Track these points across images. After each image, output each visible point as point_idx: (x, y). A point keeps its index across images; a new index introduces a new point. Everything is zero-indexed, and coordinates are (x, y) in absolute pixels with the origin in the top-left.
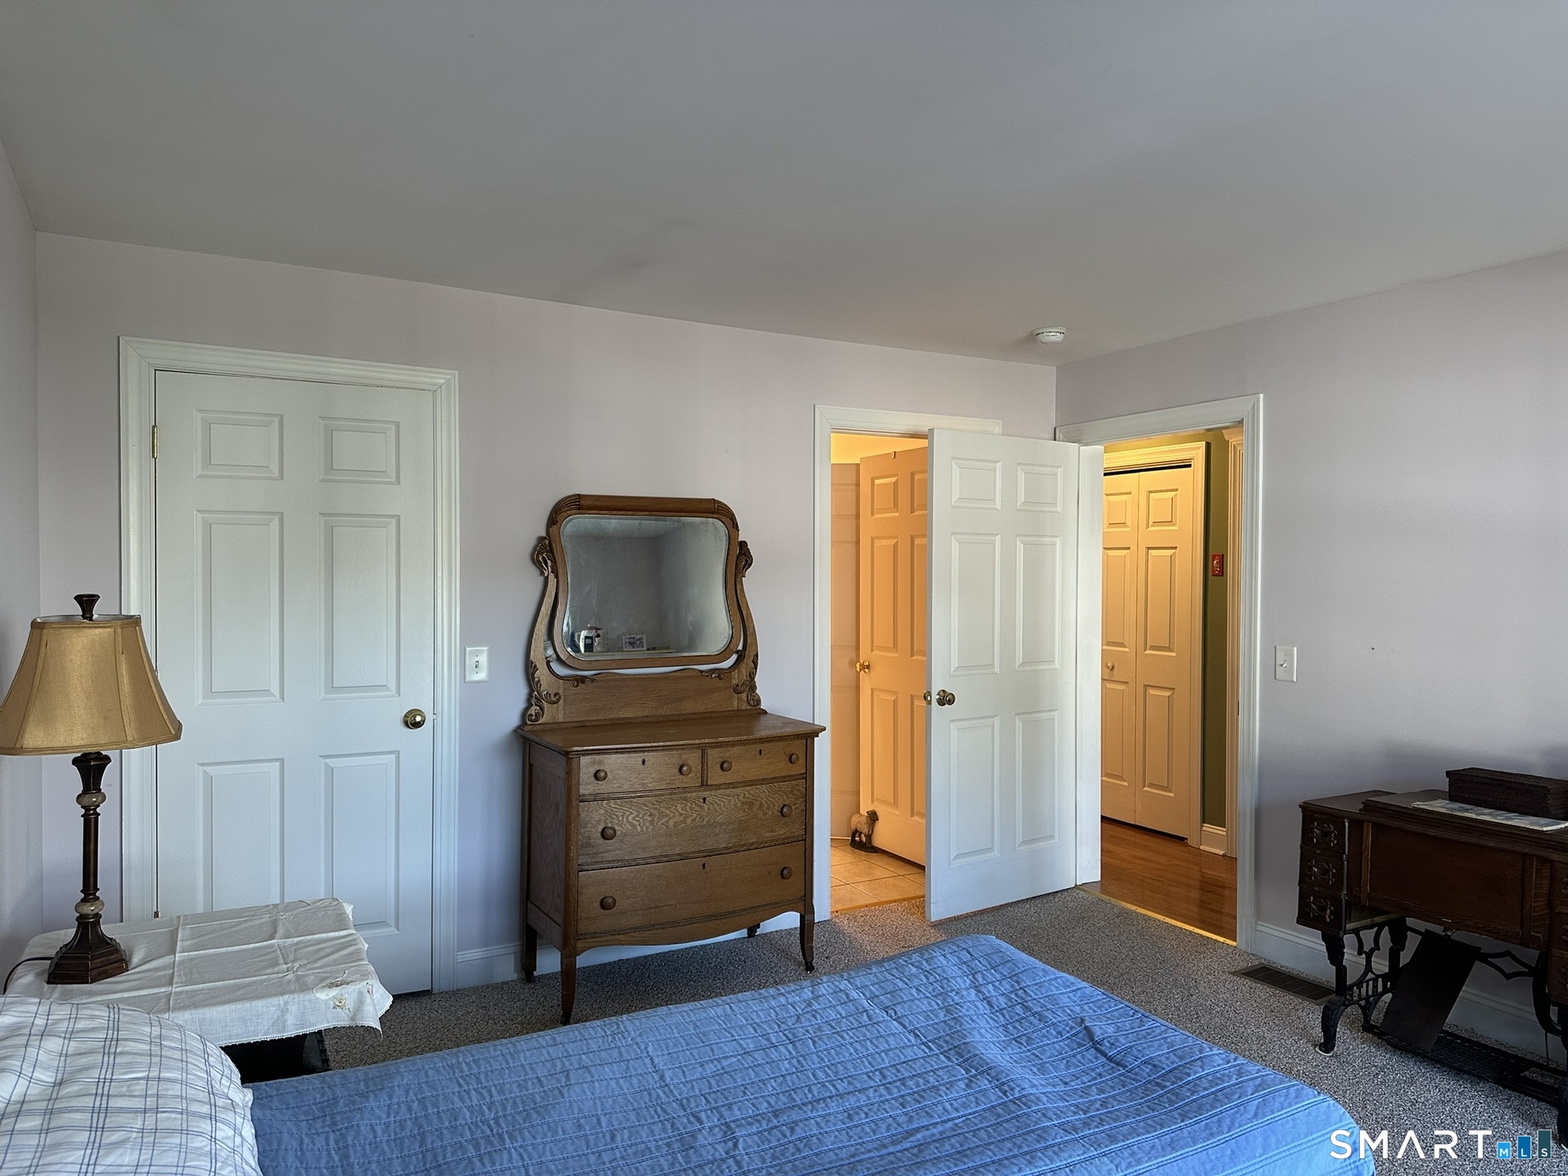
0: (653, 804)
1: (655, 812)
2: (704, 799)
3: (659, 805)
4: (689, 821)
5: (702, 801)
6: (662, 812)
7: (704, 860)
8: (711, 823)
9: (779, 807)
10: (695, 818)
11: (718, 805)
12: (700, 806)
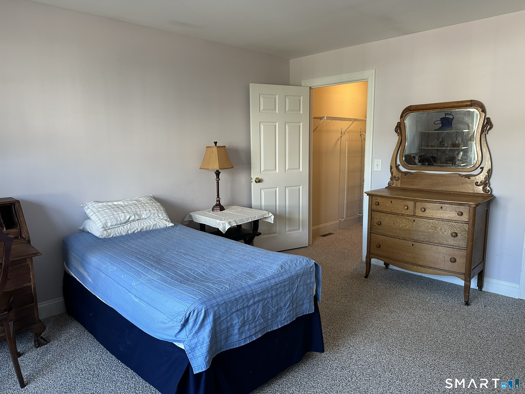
0: (394, 217)
1: (395, 220)
2: (414, 220)
3: (396, 218)
4: (408, 227)
5: (413, 221)
6: (397, 221)
7: (413, 243)
8: (417, 230)
9: (451, 232)
10: (410, 226)
11: (420, 224)
12: (412, 223)
